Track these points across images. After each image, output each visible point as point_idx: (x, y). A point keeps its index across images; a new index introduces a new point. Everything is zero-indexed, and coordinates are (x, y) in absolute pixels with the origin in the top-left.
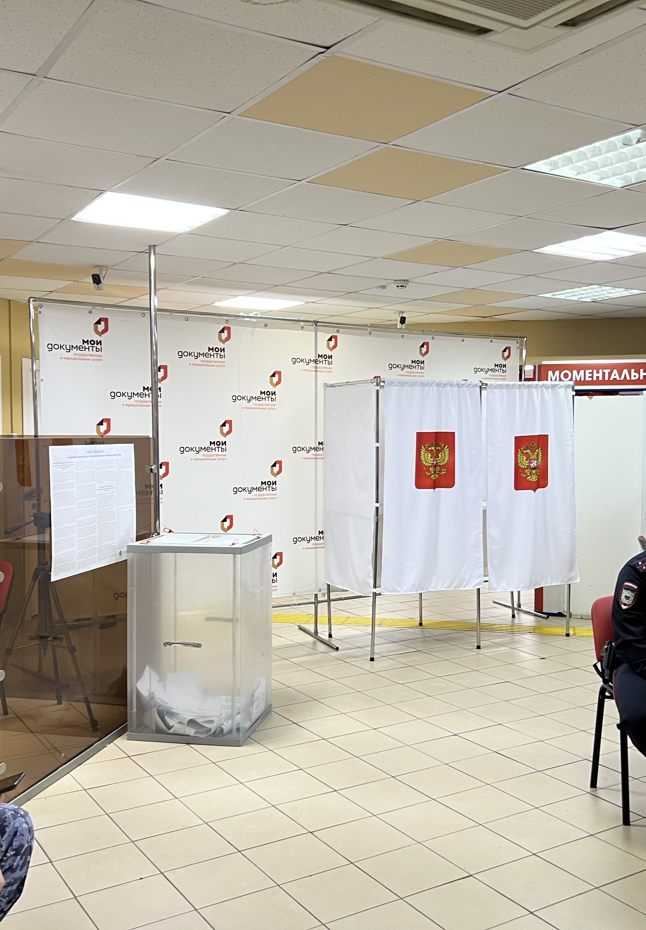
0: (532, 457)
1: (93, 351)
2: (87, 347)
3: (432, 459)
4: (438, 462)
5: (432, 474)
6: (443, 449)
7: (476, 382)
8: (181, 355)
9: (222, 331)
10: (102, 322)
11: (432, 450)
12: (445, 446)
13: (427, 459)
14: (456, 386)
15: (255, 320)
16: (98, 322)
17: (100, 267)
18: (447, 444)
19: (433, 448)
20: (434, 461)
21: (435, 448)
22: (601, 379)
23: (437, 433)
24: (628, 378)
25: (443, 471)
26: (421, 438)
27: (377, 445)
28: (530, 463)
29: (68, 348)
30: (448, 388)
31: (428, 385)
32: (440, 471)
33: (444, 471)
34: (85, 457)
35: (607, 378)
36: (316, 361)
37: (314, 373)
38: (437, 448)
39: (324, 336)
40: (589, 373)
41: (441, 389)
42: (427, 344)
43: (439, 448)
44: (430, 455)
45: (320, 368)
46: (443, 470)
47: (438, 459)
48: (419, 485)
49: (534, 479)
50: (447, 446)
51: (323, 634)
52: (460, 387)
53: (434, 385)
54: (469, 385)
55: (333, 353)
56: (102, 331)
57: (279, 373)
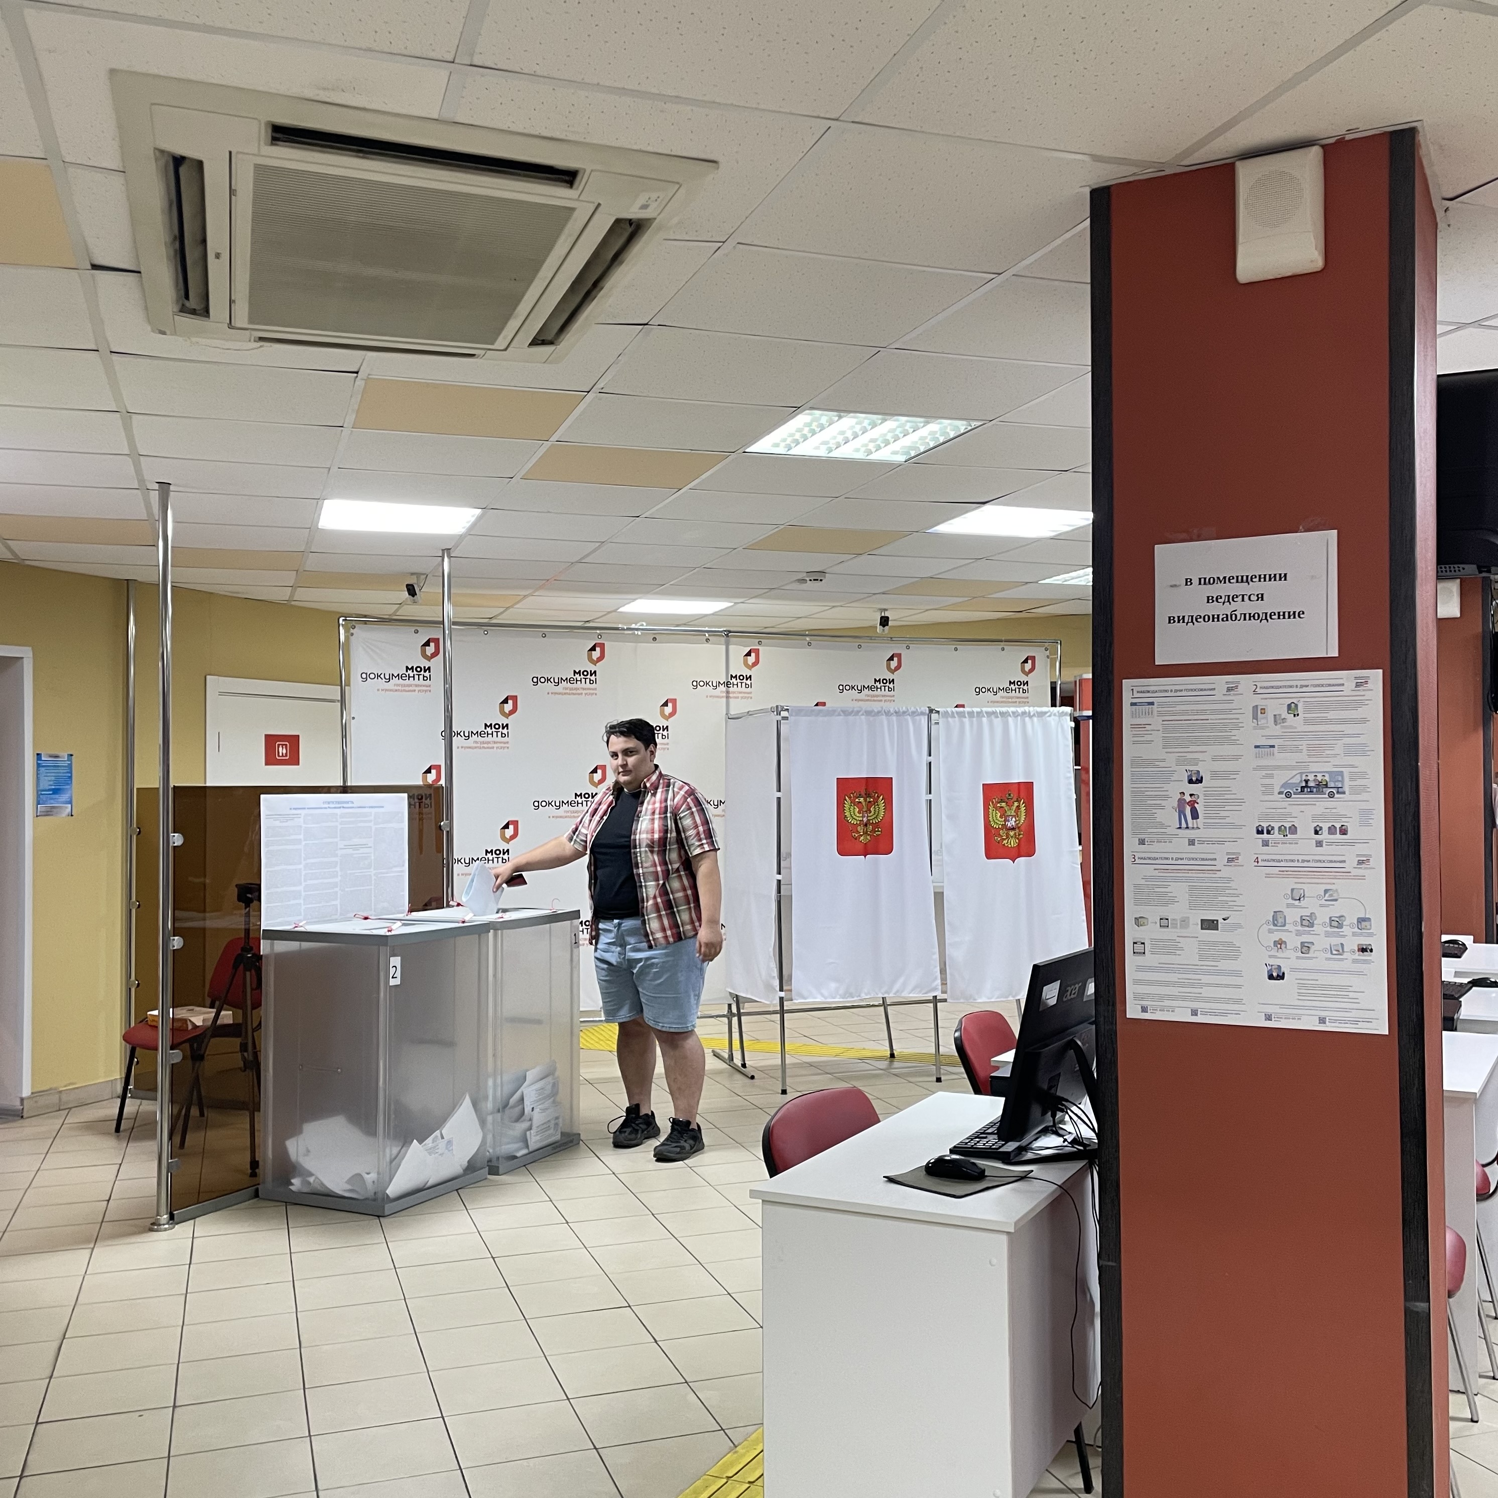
0: (1008, 813)
1: (419, 680)
2: (412, 675)
3: (861, 815)
4: (869, 818)
5: (861, 835)
6: (876, 801)
7: (923, 709)
8: (536, 681)
9: (593, 649)
10: (431, 644)
11: (860, 802)
12: (878, 797)
13: (854, 815)
14: (895, 714)
15: (639, 633)
16: (427, 644)
17: (418, 575)
18: (881, 794)
19: (862, 800)
20: (863, 817)
21: (865, 800)
23: (867, 779)
26: (845, 787)
27: (779, 794)
28: (1005, 821)
29: (387, 677)
30: (883, 717)
31: (853, 714)
32: (874, 831)
33: (878, 831)
34: (321, 808)
36: (727, 684)
37: (724, 700)
38: (868, 800)
39: (738, 651)
41: (871, 719)
42: (899, 656)
43: (871, 800)
44: (858, 810)
45: (734, 693)
47: (869, 815)
48: (843, 850)
49: (1013, 843)
50: (881, 797)
51: (738, 1061)
52: (900, 716)
53: (860, 714)
54: (913, 713)
55: (752, 672)
56: (431, 654)
57: (674, 701)
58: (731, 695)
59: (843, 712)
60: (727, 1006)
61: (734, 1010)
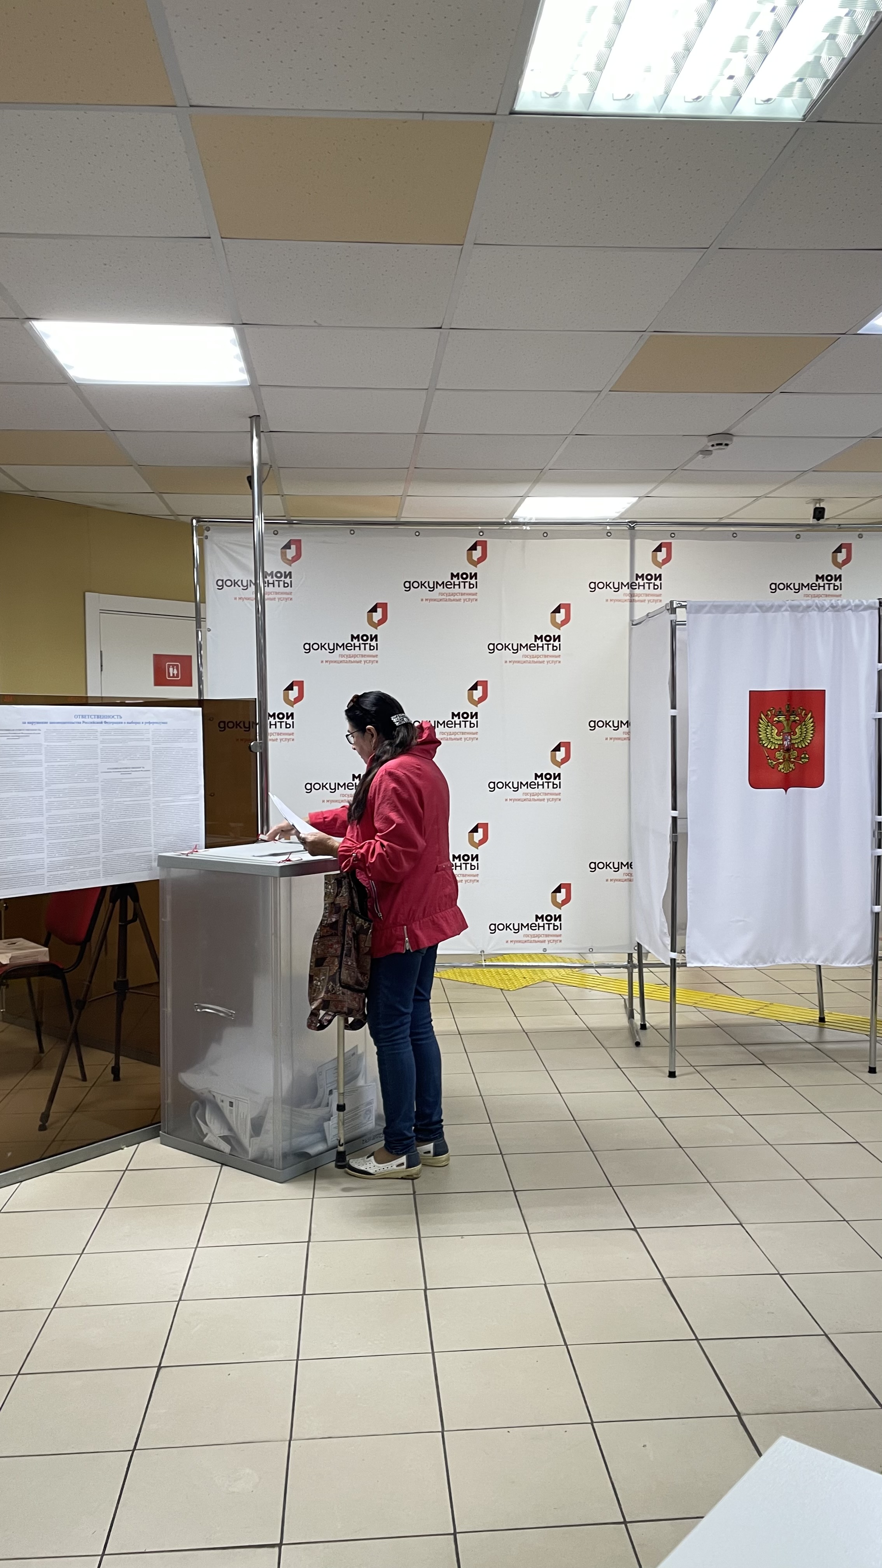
1: (279, 587)
2: (271, 582)
3: (781, 738)
4: (794, 742)
5: (781, 763)
6: (802, 720)
7: (870, 601)
8: (409, 586)
9: (474, 548)
10: (292, 546)
11: (779, 722)
12: (806, 715)
13: (771, 737)
14: (830, 609)
15: (528, 528)
16: (287, 546)
18: (811, 711)
19: (782, 718)
20: (784, 740)
21: (788, 720)
23: (790, 693)
25: (803, 758)
26: (760, 700)
27: (673, 712)
29: (245, 584)
30: (814, 614)
31: (773, 610)
32: (799, 758)
33: (805, 758)
34: (71, 723)
36: (631, 586)
37: (628, 603)
38: (792, 718)
39: (645, 546)
41: (800, 615)
42: (849, 547)
44: (776, 731)
45: (640, 595)
46: (803, 756)
47: (793, 737)
48: (756, 782)
50: (809, 715)
52: (838, 611)
53: (783, 609)
54: (857, 606)
55: (663, 571)
56: (293, 558)
57: (567, 607)
58: (636, 598)
59: (760, 607)
60: (627, 954)
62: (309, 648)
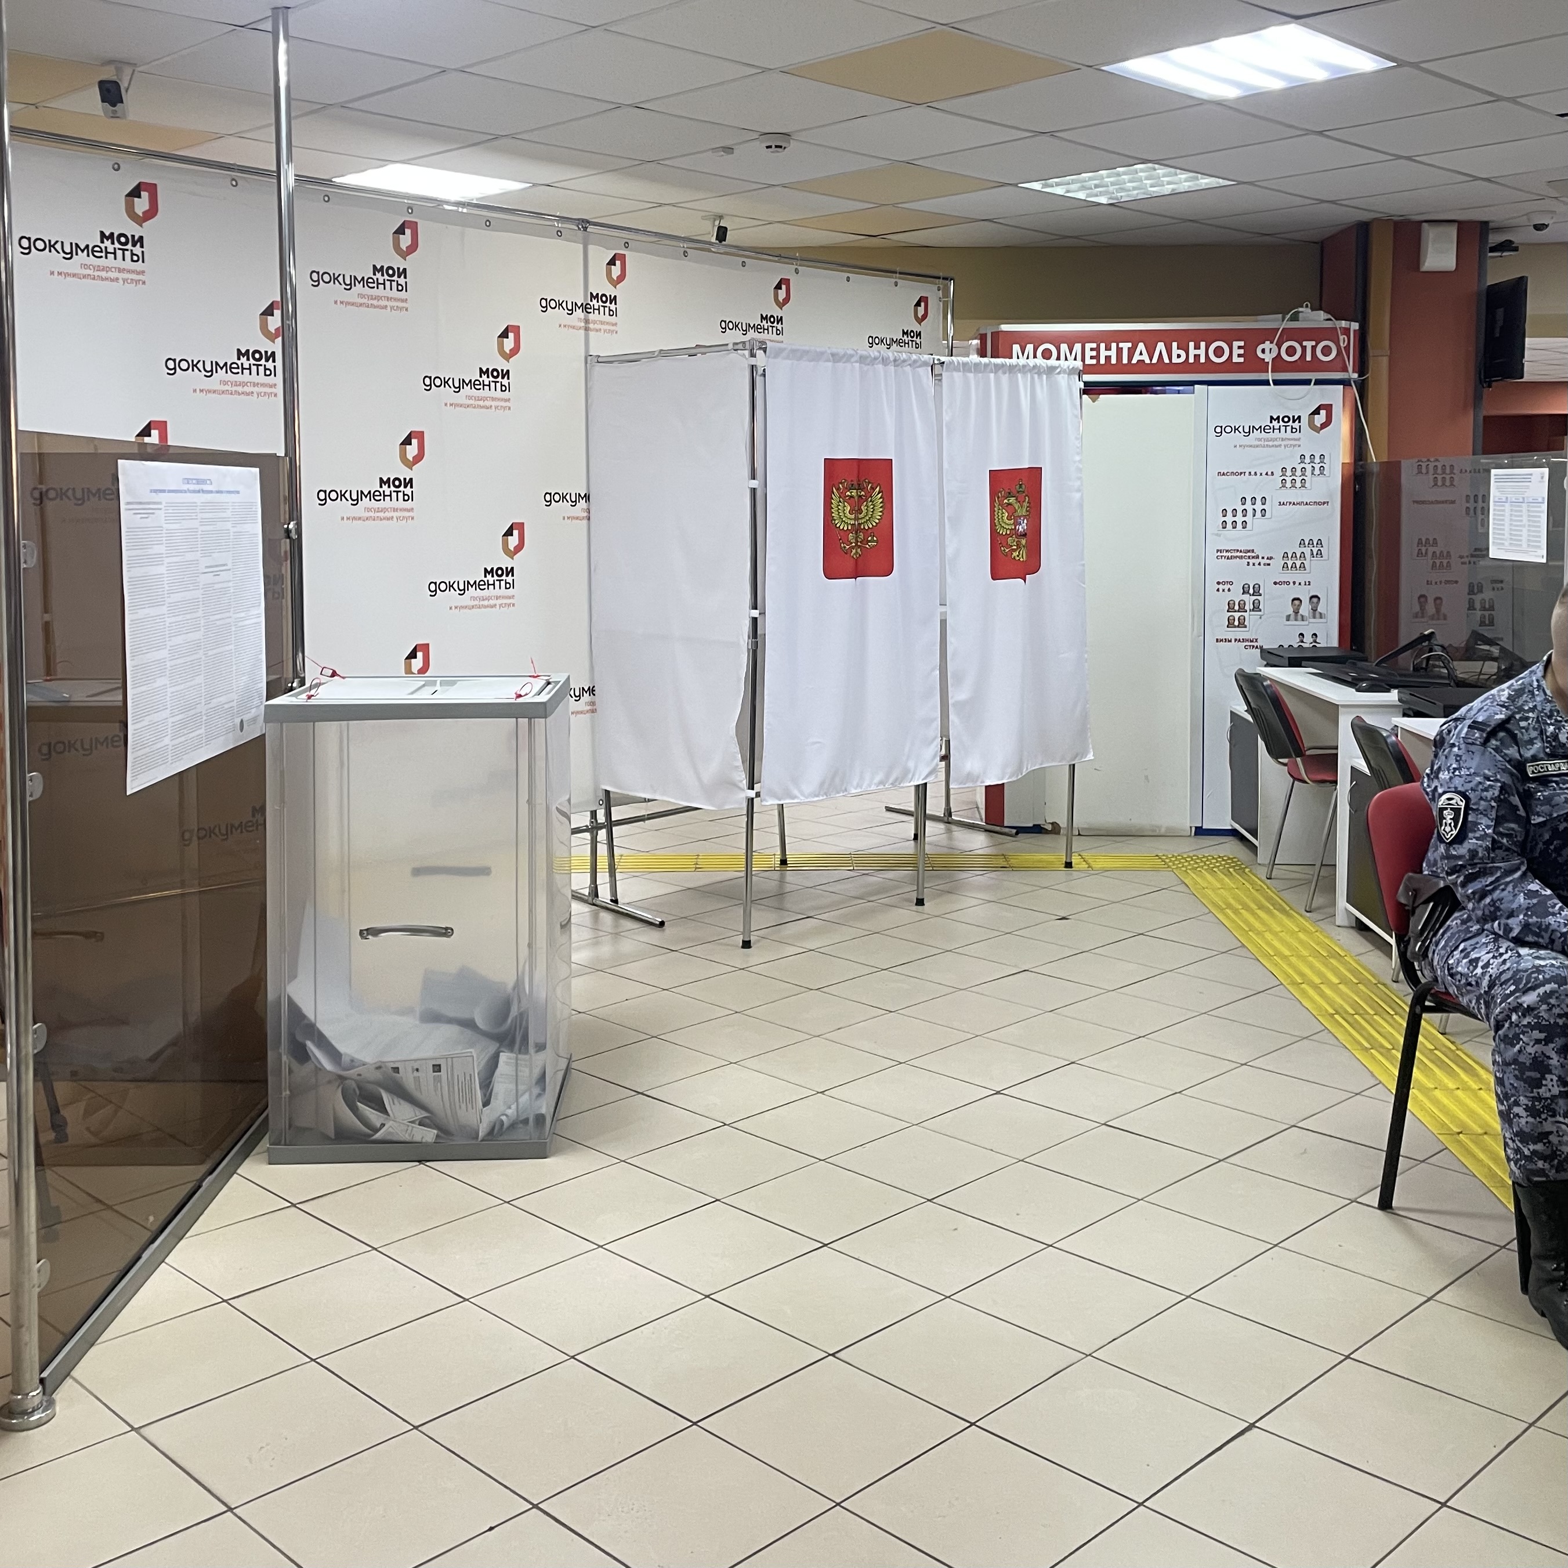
0: (1018, 513)
1: (124, 260)
2: (111, 249)
3: (853, 516)
4: (861, 520)
5: (853, 546)
6: (870, 494)
8: (318, 279)
9: (400, 231)
10: (142, 193)
11: (851, 497)
12: (873, 489)
13: (844, 516)
14: (893, 363)
15: (465, 210)
16: (135, 193)
17: (120, 63)
18: (879, 484)
19: (853, 493)
20: (855, 519)
22: (1114, 361)
23: (859, 461)
24: (1166, 360)
25: (870, 541)
26: (832, 472)
27: (754, 484)
28: (1015, 524)
29: (68, 249)
30: (880, 367)
31: (844, 360)
32: (867, 540)
33: (872, 541)
35: (1125, 361)
36: (585, 308)
37: (582, 332)
38: (860, 492)
39: (600, 256)
40: (1092, 349)
41: (865, 368)
42: (788, 282)
43: (863, 493)
44: (849, 508)
45: (595, 322)
46: (871, 538)
47: (862, 515)
48: (831, 571)
49: (1024, 555)
50: (878, 489)
51: (605, 894)
52: (899, 366)
53: (853, 360)
54: (915, 362)
55: (618, 292)
56: (144, 213)
57: (516, 330)
58: (591, 326)
60: (589, 814)
61: (601, 818)
62: (174, 366)
